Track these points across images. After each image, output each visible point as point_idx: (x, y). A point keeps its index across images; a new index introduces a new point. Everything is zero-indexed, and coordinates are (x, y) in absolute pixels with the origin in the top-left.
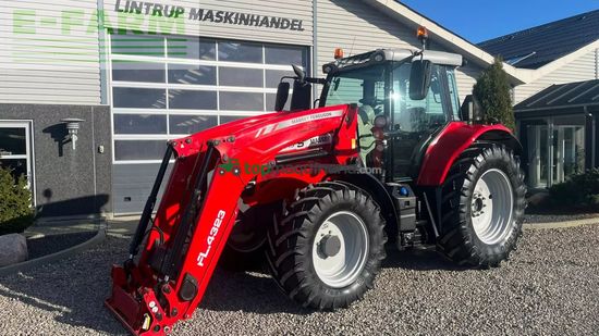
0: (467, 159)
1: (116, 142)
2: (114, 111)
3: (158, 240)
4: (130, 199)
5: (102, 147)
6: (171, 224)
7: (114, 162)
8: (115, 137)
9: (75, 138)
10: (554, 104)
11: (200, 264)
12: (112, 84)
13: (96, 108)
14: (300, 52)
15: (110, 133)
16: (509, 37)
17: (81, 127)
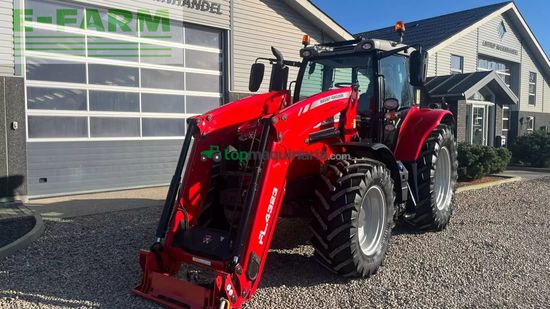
0: (432, 138)
1: (29, 117)
2: (28, 83)
3: (183, 221)
4: (45, 180)
5: (15, 124)
6: (193, 203)
7: (28, 140)
8: (29, 112)
11: (261, 242)
12: (25, 53)
13: (9, 79)
14: (217, 35)
15: (23, 108)
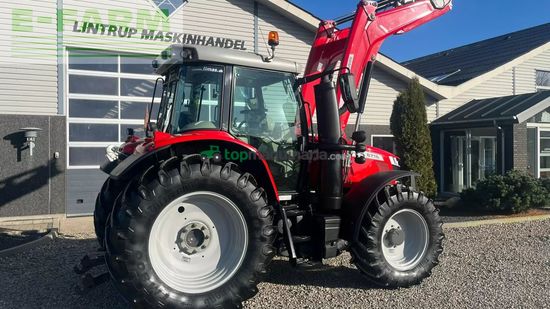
1: (70, 148)
2: (70, 120)
4: (82, 201)
5: (57, 154)
7: (68, 167)
8: (70, 144)
9: (32, 145)
10: (470, 118)
12: (68, 96)
13: (53, 118)
15: (65, 141)
16: (444, 54)
17: (38, 135)
